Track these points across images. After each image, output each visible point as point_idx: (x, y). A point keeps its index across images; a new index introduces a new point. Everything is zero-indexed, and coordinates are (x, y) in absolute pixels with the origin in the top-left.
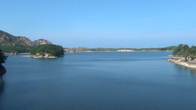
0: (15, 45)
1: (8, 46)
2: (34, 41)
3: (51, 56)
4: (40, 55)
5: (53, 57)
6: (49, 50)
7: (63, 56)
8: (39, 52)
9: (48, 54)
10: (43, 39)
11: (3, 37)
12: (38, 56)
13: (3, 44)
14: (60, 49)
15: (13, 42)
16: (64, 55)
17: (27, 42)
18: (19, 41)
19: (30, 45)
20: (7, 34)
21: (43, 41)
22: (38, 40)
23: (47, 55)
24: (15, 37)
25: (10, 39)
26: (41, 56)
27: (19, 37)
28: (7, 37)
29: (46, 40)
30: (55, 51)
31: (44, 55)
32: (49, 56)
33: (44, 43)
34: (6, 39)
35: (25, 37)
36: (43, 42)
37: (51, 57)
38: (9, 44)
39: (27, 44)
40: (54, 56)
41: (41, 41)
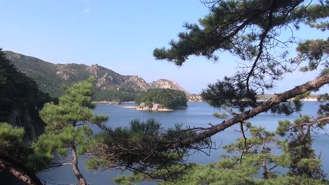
0: (119, 89)
1: (111, 90)
2: (152, 82)
3: (163, 108)
4: (145, 106)
5: (164, 110)
6: (160, 98)
7: (184, 108)
8: (144, 101)
9: (158, 104)
10: (166, 79)
11: (105, 76)
12: (143, 108)
13: (105, 88)
14: (180, 97)
15: (119, 84)
16: (186, 106)
17: (140, 85)
18: (128, 83)
19: (144, 89)
20: (111, 73)
21: (165, 82)
22: (158, 80)
23: (155, 107)
24: (123, 76)
25: (114, 79)
26: (146, 108)
27: (128, 77)
28: (110, 77)
29: (169, 80)
30: (168, 100)
31: (151, 106)
32: (158, 107)
33: (168, 85)
34: (110, 79)
35: (137, 77)
36: (165, 84)
37: (161, 110)
38: (112, 87)
39: (139, 88)
40: (167, 109)
41: (162, 83)
